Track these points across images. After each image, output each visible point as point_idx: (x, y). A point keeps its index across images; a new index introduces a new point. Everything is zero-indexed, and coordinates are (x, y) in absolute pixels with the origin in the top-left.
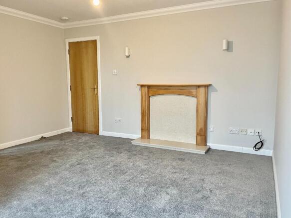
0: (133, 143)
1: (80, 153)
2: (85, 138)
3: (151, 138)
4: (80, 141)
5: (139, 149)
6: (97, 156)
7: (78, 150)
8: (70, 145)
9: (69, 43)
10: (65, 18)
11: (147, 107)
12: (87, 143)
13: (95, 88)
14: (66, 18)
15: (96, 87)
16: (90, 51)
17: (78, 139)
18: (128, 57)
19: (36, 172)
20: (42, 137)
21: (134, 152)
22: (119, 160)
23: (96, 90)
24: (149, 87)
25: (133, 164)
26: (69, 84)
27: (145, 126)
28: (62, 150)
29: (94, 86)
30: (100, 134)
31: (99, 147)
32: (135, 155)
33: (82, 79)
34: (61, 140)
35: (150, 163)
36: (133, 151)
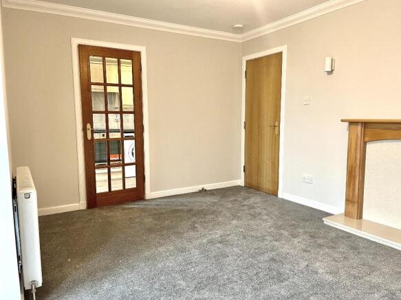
0: (327, 221)
1: (234, 222)
2: (255, 200)
3: (364, 217)
4: (246, 203)
5: (333, 234)
6: (253, 233)
7: (235, 217)
8: (230, 206)
9: (247, 61)
10: (238, 26)
11: (358, 162)
12: (253, 208)
13: (275, 126)
14: (241, 26)
15: (277, 124)
16: (273, 70)
17: (244, 200)
18: (330, 73)
19: (162, 241)
20: (203, 189)
21: (320, 241)
22: (286, 249)
23: (277, 128)
24: (365, 124)
25: (307, 266)
26: (243, 120)
27: (353, 196)
28: (214, 212)
29: (275, 123)
30: (279, 196)
31: (266, 217)
32: (320, 246)
33: (259, 112)
34: (223, 197)
35: (342, 272)
36: (319, 237)
